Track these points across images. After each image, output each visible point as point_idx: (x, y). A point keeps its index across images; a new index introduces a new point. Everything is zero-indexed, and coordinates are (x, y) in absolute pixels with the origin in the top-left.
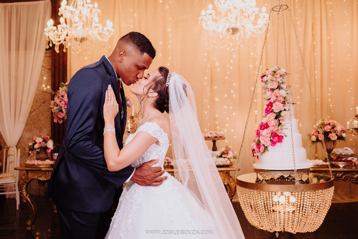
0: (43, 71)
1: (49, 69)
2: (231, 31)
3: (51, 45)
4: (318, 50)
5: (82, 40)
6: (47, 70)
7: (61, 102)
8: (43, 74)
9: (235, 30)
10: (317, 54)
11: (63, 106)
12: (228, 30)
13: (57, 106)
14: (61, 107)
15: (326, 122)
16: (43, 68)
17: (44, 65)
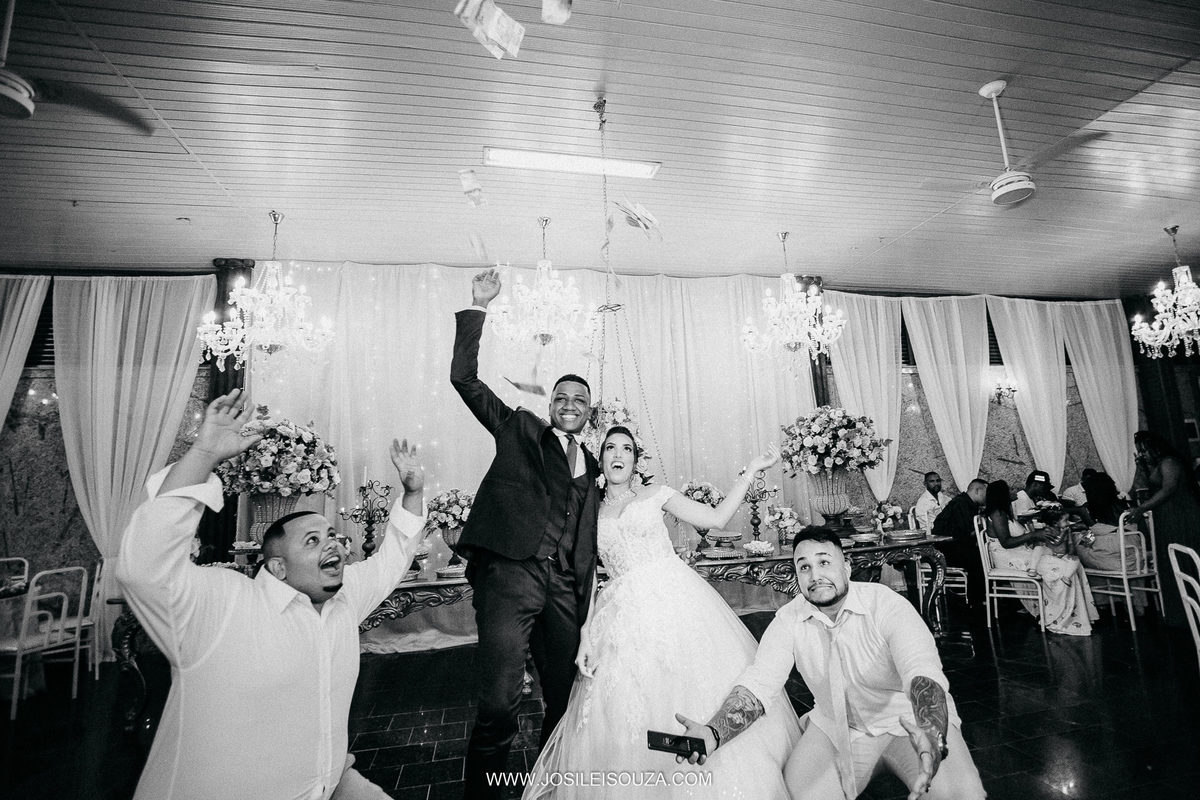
2: (539, 339)
3: (208, 358)
5: (272, 349)
9: (546, 339)
12: (535, 337)
15: (697, 485)
17: (194, 393)
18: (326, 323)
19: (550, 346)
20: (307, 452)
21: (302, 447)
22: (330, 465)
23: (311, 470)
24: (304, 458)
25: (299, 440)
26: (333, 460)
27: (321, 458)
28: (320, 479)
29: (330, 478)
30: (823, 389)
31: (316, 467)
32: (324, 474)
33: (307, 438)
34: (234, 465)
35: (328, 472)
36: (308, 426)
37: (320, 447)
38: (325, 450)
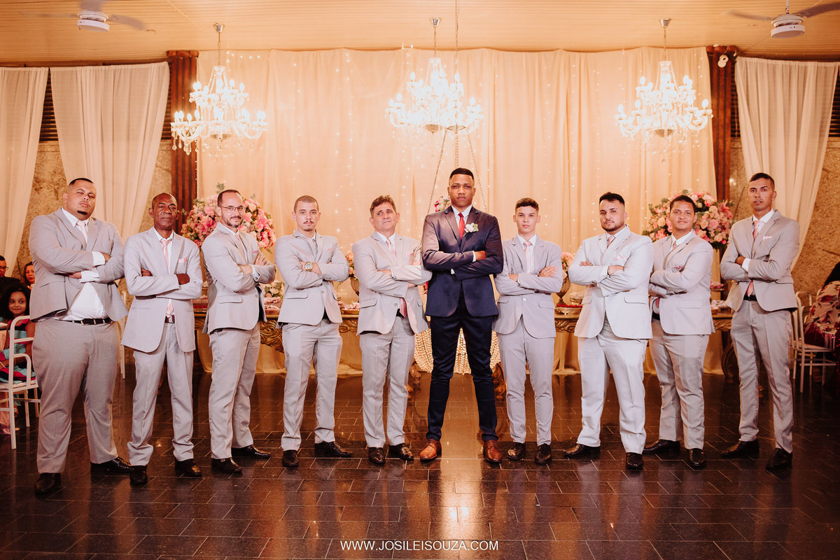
0: (157, 174)
1: (167, 170)
3: (180, 146)
4: (574, 144)
6: (164, 172)
7: (196, 226)
8: (157, 177)
9: (434, 128)
10: (574, 151)
11: (201, 231)
12: (426, 127)
13: (192, 232)
14: (197, 234)
16: (157, 168)
17: (159, 163)
18: (261, 115)
19: (437, 134)
20: (254, 219)
21: (249, 215)
22: (269, 228)
23: (256, 232)
24: (251, 223)
25: (248, 209)
26: (270, 224)
27: (263, 223)
28: (262, 238)
29: (269, 238)
30: (725, 165)
31: (259, 230)
32: (265, 235)
33: (252, 208)
34: (206, 227)
35: (268, 234)
36: (252, 198)
37: (261, 215)
38: (266, 218)
